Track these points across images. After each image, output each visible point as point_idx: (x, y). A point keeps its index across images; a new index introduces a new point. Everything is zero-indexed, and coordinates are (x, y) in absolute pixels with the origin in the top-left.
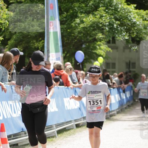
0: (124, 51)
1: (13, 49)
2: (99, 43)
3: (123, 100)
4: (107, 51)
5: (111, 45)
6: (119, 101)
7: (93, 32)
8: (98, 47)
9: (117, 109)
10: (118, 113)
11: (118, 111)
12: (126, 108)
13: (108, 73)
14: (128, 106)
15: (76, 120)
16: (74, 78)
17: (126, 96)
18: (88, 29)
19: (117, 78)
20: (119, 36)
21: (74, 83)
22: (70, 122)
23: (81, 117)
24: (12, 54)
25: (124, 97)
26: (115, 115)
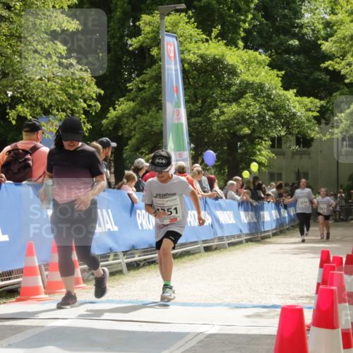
0: (293, 158)
1: (101, 139)
2: (259, 147)
3: (284, 218)
4: (270, 157)
5: (276, 149)
6: (277, 220)
7: (237, 127)
8: (258, 153)
9: (272, 230)
10: (274, 235)
11: (274, 232)
12: (288, 229)
13: (260, 182)
14: (292, 226)
15: (205, 241)
16: (204, 185)
17: (288, 213)
18: (231, 122)
19: (274, 190)
20: (272, 132)
21: (204, 192)
22: (196, 243)
23: (213, 237)
24: (100, 146)
25: (286, 215)
26: (270, 238)
